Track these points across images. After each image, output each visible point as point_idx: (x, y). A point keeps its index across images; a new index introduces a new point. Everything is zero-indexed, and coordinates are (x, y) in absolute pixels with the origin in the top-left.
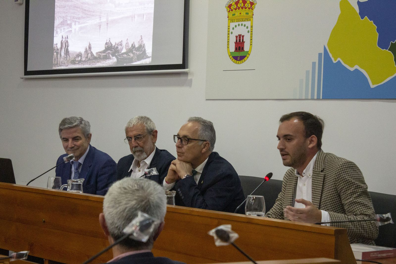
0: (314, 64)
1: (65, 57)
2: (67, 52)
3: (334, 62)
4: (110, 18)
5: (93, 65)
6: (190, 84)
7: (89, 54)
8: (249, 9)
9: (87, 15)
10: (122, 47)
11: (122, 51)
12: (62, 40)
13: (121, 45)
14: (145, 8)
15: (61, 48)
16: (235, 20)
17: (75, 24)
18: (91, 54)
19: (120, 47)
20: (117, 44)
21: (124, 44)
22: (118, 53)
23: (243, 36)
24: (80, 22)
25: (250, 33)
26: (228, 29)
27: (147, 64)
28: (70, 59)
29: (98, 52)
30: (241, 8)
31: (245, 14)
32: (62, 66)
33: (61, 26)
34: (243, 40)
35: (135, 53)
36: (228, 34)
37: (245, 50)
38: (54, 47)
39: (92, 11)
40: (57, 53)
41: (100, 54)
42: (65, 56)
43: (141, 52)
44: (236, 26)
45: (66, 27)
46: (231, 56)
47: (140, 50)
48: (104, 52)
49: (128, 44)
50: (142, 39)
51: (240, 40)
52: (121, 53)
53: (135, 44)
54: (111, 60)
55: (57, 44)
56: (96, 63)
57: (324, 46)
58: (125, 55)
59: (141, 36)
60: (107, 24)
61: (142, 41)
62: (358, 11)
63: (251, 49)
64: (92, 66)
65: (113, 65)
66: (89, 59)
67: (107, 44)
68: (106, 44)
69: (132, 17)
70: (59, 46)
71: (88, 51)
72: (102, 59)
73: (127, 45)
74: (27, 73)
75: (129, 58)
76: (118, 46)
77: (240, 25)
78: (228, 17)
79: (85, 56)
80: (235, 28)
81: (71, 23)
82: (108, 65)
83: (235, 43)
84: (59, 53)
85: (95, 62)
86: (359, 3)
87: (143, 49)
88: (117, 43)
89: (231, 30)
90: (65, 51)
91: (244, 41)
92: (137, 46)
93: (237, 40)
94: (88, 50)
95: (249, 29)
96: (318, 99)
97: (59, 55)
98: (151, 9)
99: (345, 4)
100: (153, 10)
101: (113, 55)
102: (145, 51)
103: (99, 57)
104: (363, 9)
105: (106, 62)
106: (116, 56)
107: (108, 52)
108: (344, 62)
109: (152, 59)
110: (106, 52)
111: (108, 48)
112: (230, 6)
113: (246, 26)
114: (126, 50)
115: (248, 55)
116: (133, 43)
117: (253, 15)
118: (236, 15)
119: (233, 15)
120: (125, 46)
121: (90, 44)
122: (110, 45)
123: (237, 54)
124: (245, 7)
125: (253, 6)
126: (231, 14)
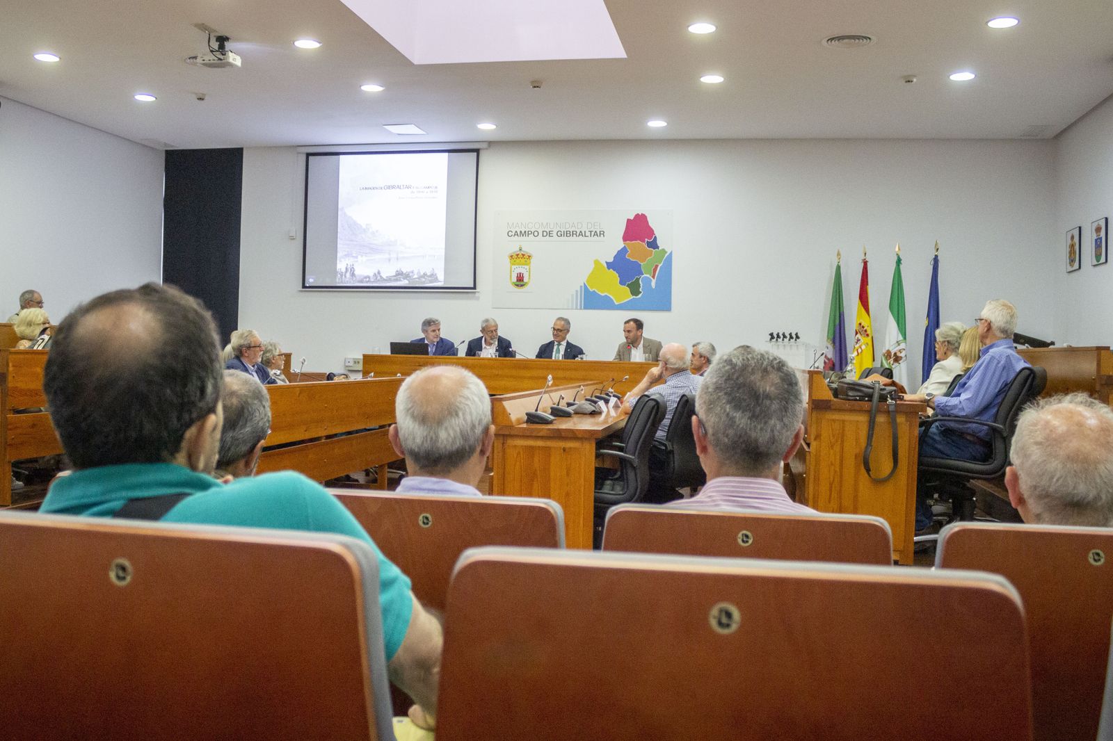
0: (577, 291)
2: (353, 275)
3: (591, 290)
4: (400, 256)
5: (383, 284)
6: (478, 299)
8: (527, 259)
9: (375, 251)
10: (414, 274)
11: (414, 276)
12: (347, 266)
13: (413, 272)
14: (436, 252)
15: (346, 272)
16: (516, 264)
17: (362, 257)
19: (411, 274)
21: (416, 272)
23: (523, 274)
24: (367, 256)
25: (528, 272)
27: (439, 285)
28: (356, 279)
29: (388, 276)
30: (520, 258)
31: (524, 261)
32: (347, 283)
33: (345, 257)
34: (522, 276)
35: (426, 278)
36: (511, 271)
37: (524, 281)
38: (338, 270)
39: (380, 250)
40: (342, 276)
41: (391, 277)
42: (351, 277)
43: (433, 278)
44: (517, 268)
45: (351, 258)
46: (513, 284)
47: (432, 276)
48: (395, 276)
51: (520, 276)
52: (413, 278)
53: (427, 273)
54: (402, 282)
55: (341, 269)
57: (584, 282)
58: (417, 279)
59: (433, 268)
60: (397, 259)
61: (434, 271)
62: (606, 266)
63: (529, 281)
65: (405, 285)
66: (379, 280)
68: (397, 271)
69: (423, 256)
70: (344, 270)
71: (377, 275)
72: (392, 281)
74: (304, 286)
75: (421, 281)
77: (520, 267)
78: (510, 262)
79: (374, 278)
81: (357, 256)
82: (400, 285)
83: (516, 277)
84: (344, 275)
85: (386, 283)
86: (606, 262)
89: (513, 270)
90: (350, 274)
91: (524, 276)
92: (429, 274)
93: (518, 276)
95: (528, 270)
96: (581, 309)
98: (442, 253)
99: (597, 262)
100: (444, 254)
101: (404, 279)
102: (437, 278)
103: (389, 279)
104: (609, 265)
105: (397, 283)
106: (407, 280)
107: (399, 276)
108: (597, 291)
109: (444, 283)
110: (397, 277)
111: (399, 274)
112: (512, 256)
113: (525, 268)
114: (418, 276)
115: (527, 284)
116: (424, 272)
117: (531, 262)
118: (517, 261)
119: (514, 261)
120: (417, 274)
121: (379, 271)
122: (401, 273)
123: (518, 283)
124: (524, 257)
125: (530, 258)
126: (512, 261)
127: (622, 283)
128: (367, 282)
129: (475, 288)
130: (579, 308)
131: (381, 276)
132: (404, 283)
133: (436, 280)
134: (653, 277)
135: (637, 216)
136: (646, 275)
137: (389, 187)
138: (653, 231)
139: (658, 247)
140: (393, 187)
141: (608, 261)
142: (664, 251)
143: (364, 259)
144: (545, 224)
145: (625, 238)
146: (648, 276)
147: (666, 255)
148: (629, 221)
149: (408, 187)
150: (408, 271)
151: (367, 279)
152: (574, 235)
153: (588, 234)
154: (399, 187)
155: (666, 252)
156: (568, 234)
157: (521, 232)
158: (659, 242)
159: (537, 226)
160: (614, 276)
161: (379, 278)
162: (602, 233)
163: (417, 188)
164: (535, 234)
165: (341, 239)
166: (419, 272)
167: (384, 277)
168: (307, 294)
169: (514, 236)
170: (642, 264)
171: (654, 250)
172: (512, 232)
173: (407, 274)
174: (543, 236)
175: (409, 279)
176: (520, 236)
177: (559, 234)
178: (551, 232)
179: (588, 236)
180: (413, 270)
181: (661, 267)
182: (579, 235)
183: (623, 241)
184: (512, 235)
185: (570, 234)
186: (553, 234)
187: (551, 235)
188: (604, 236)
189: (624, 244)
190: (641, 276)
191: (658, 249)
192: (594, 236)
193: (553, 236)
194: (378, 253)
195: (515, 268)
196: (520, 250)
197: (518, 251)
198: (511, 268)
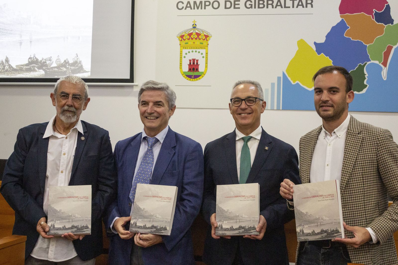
0: (273, 84)
3: (293, 83)
4: (34, 38)
5: (12, 75)
7: (7, 66)
8: (204, 40)
9: (2, 32)
10: (52, 62)
11: (52, 65)
14: (80, 31)
16: (189, 48)
18: (9, 66)
19: (48, 62)
20: (45, 60)
21: (54, 59)
22: (46, 67)
23: (197, 61)
25: (205, 58)
26: (181, 54)
27: (85, 77)
29: (19, 65)
30: (194, 39)
31: (199, 43)
34: (197, 63)
35: (68, 67)
36: (181, 58)
37: (199, 70)
39: (9, 30)
41: (22, 67)
43: (76, 67)
44: (189, 52)
46: (184, 75)
47: (76, 65)
48: (27, 65)
49: (60, 60)
50: (77, 56)
51: (194, 63)
52: (50, 67)
53: (69, 61)
54: (37, 72)
56: (16, 74)
57: (283, 72)
58: (56, 69)
59: (76, 54)
60: (31, 42)
61: (78, 59)
62: (314, 49)
63: (206, 70)
64: (10, 77)
65: (41, 77)
66: (7, 71)
67: (31, 59)
71: (5, 64)
72: (24, 71)
73: (57, 60)
75: (62, 72)
76: (47, 61)
77: (194, 51)
78: (180, 45)
79: (1, 68)
80: (188, 54)
82: (34, 77)
83: (188, 65)
85: (14, 73)
86: (315, 43)
87: (79, 65)
88: (45, 58)
89: (184, 55)
91: (199, 63)
92: (71, 62)
93: (190, 63)
94: (4, 62)
95: (204, 55)
96: (278, 109)
98: (89, 33)
99: (302, 43)
100: (91, 34)
101: (39, 68)
102: (82, 66)
103: (20, 69)
104: (320, 48)
105: (31, 74)
106: (44, 70)
107: (32, 65)
108: (303, 84)
109: (91, 73)
110: (30, 66)
111: (33, 62)
113: (201, 52)
114: (57, 64)
115: (203, 75)
116: (65, 59)
117: (208, 45)
118: (189, 43)
119: (186, 43)
120: (56, 61)
121: (7, 58)
122: (35, 60)
123: (191, 73)
124: (199, 38)
125: (207, 38)
126: (183, 43)
129: (131, 80)
130: (275, 108)
131: (10, 66)
132: (39, 74)
133: (81, 69)
134: (385, 64)
136: (372, 61)
139: (392, 21)
141: (318, 42)
145: (344, 9)
146: (377, 62)
152: (270, 6)
153: (289, 3)
157: (195, 3)
158: (393, 14)
161: (7, 67)
162: (309, 2)
164: (214, 5)
166: (58, 60)
167: (14, 67)
169: (186, 9)
170: (368, 45)
171: (386, 26)
172: (183, 3)
173: (43, 61)
174: (226, 8)
175: (46, 68)
176: (194, 9)
177: (250, 5)
178: (236, 3)
179: (289, 7)
180: (51, 57)
181: (395, 49)
182: (277, 5)
183: (341, 13)
184: (183, 7)
185: (263, 4)
186: (239, 4)
187: (236, 6)
188: (312, 7)
189: (341, 17)
190: (366, 63)
191: (392, 23)
192: (297, 7)
193: (239, 8)
194: (6, 35)
195: (187, 53)
196: (194, 27)
197: (191, 29)
198: (181, 53)
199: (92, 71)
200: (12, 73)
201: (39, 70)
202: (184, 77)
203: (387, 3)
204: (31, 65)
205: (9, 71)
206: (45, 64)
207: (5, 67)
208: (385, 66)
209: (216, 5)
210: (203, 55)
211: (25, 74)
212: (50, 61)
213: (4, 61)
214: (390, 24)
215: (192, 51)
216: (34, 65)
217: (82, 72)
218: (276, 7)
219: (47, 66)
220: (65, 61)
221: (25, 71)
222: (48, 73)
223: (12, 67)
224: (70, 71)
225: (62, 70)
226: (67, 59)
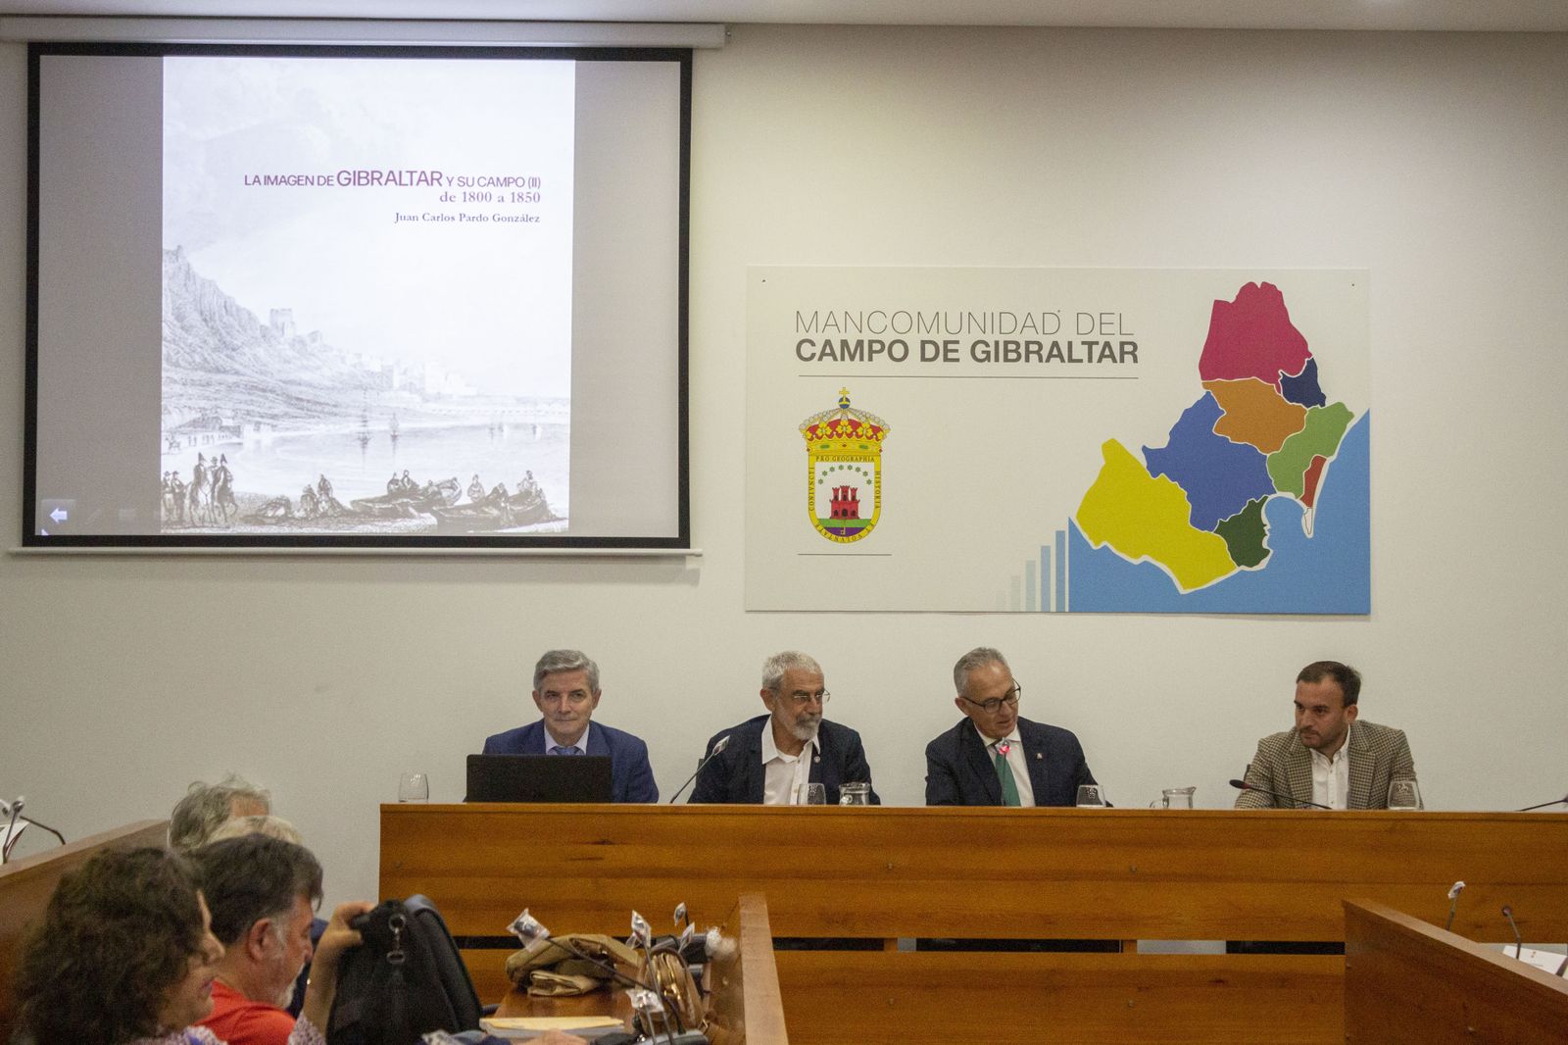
0: (1045, 550)
1: (217, 507)
2: (223, 493)
3: (1095, 548)
4: (403, 426)
5: (340, 528)
6: (694, 578)
7: (323, 502)
8: (871, 438)
9: (308, 410)
10: (458, 491)
11: (456, 500)
12: (200, 465)
13: (453, 487)
14: (539, 411)
15: (197, 484)
16: (831, 457)
17: (258, 429)
18: (329, 503)
19: (445, 493)
20: (438, 486)
21: (464, 485)
22: (440, 505)
23: (854, 491)
24: (280, 426)
25: (873, 484)
26: (810, 472)
27: (553, 532)
28: (239, 511)
29: (362, 500)
30: (844, 435)
31: (857, 447)
32: (204, 527)
33: (191, 428)
34: (854, 497)
36: (811, 483)
37: (859, 516)
38: (165, 479)
39: (328, 404)
40: (179, 497)
41: (370, 505)
42: (216, 504)
43: (529, 506)
44: (832, 469)
45: (216, 434)
46: (820, 527)
47: (527, 502)
48: (382, 500)
49: (481, 487)
50: (531, 478)
51: (845, 497)
52: (452, 505)
54: (413, 520)
55: (175, 473)
56: (351, 525)
57: (1070, 520)
58: (470, 512)
59: (528, 472)
60: (394, 437)
61: (532, 484)
62: (1144, 463)
63: (877, 515)
64: (335, 532)
65: (426, 531)
66: (324, 515)
67: (397, 484)
68: (393, 481)
69: (492, 429)
70: (187, 478)
71: (318, 496)
72: (376, 516)
73: (474, 489)
74: (30, 539)
75: (487, 518)
76: (442, 490)
77: (846, 468)
78: (808, 450)
79: (305, 507)
80: (829, 473)
81: (239, 427)
82: (407, 532)
83: (831, 501)
84: (188, 496)
86: (1144, 449)
87: (537, 501)
89: (818, 476)
90: (213, 491)
91: (858, 498)
92: (513, 491)
93: (836, 497)
94: (315, 492)
95: (872, 476)
96: (1060, 611)
97: (187, 502)
98: (561, 416)
99: (1112, 449)
100: (568, 419)
101: (421, 509)
102: (544, 505)
103: (364, 510)
104: (1157, 461)
105: (397, 525)
106: (434, 513)
107: (400, 501)
108: (1117, 548)
109: (570, 524)
110: (394, 502)
111: (402, 492)
112: (813, 429)
113: (862, 470)
114: (472, 499)
115: (869, 527)
116: (496, 485)
117: (881, 451)
118: (832, 446)
119: (823, 447)
120: (469, 492)
121: (324, 480)
122: (408, 487)
123: (837, 523)
124: (857, 433)
125: (878, 435)
126: (816, 445)
127: (1200, 520)
128: (280, 521)
129: (683, 539)
130: (1053, 608)
131: (333, 502)
132: (422, 523)
133: (542, 513)
134: (1308, 499)
135: (1249, 289)
136: (1279, 494)
137: (356, 178)
138: (1304, 343)
139: (1321, 399)
140: (373, 178)
141: (1152, 446)
142: (1342, 412)
143: (267, 436)
144: (928, 318)
145: (1213, 364)
146: (1290, 495)
147: (1350, 425)
148: (1219, 307)
149: (431, 179)
150: (436, 480)
151: (281, 512)
152: (1034, 357)
153: (1080, 352)
154: (394, 178)
155: (1351, 416)
156: (1010, 351)
157: (844, 344)
158: (1324, 381)
159: (902, 323)
160: (1173, 498)
161: (324, 506)
162: (1129, 350)
163: (463, 182)
164: (893, 350)
165: (177, 365)
166: (476, 486)
167: (349, 506)
168: (37, 564)
169: (820, 359)
170: (1268, 455)
171: (1308, 409)
172: (813, 344)
173: (430, 491)
174: (923, 359)
175: (440, 510)
176: (843, 359)
177: (983, 352)
178: (950, 346)
179: (1081, 361)
180: (455, 479)
181: (1331, 464)
182: (1050, 356)
183: (1203, 378)
184: (813, 355)
185: (1016, 351)
186: (956, 351)
187: (951, 355)
188: (1135, 360)
189: (1205, 386)
190: (1267, 497)
191: (1323, 405)
192: (1100, 361)
193: (957, 360)
194: (319, 417)
195: (828, 470)
196: (844, 407)
197: (835, 412)
198: (812, 470)
199: (572, 519)
200: (339, 522)
201: (422, 515)
202: (820, 531)
203: (1310, 355)
204: (396, 500)
205: (332, 516)
206: (439, 497)
207: (320, 506)
208: (1309, 504)
209: (898, 351)
210: (867, 478)
211: (380, 524)
212: (451, 491)
213: (316, 490)
214: (1318, 406)
215: (841, 467)
216: (405, 500)
217: (545, 518)
218: (1048, 360)
219: (444, 504)
220: (495, 490)
221: (378, 517)
222: (448, 521)
223: (339, 505)
224: (511, 518)
225: (487, 513)
226: (501, 485)
